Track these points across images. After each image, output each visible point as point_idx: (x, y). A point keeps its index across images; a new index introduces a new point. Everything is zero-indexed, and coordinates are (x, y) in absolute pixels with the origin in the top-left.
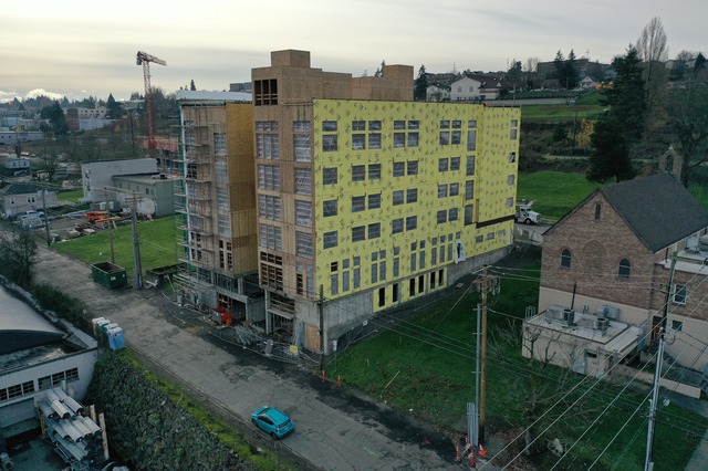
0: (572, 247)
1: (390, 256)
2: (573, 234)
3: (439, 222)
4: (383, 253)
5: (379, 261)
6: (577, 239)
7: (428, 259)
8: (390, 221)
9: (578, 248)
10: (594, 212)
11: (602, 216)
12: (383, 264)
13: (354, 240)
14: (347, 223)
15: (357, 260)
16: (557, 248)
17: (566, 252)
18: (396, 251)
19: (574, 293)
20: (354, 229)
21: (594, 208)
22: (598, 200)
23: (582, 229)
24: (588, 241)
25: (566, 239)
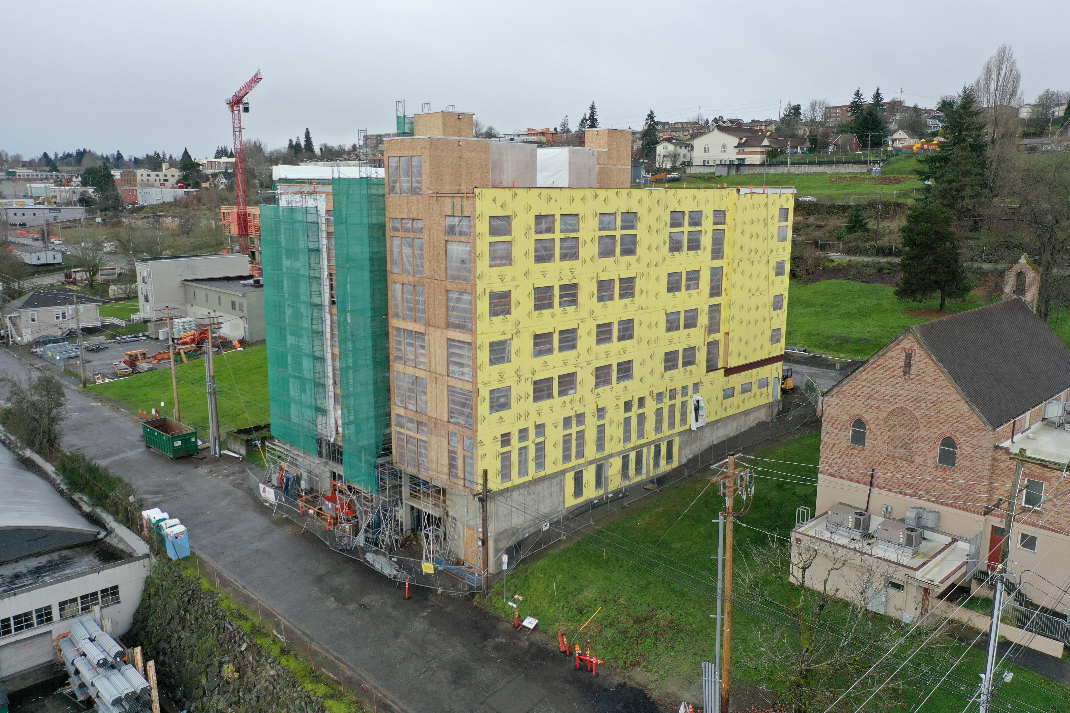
0: (868, 416)
1: (591, 423)
2: (869, 397)
3: (667, 369)
4: (580, 418)
5: (574, 430)
6: (875, 404)
7: (650, 424)
8: (592, 368)
9: (877, 418)
10: (901, 364)
11: (914, 370)
12: (581, 435)
13: (536, 399)
14: (526, 374)
15: (540, 428)
16: (846, 417)
17: (859, 423)
18: (601, 412)
19: (871, 485)
20: (535, 383)
21: (903, 358)
22: (907, 346)
23: (883, 389)
24: (892, 408)
25: (857, 403)
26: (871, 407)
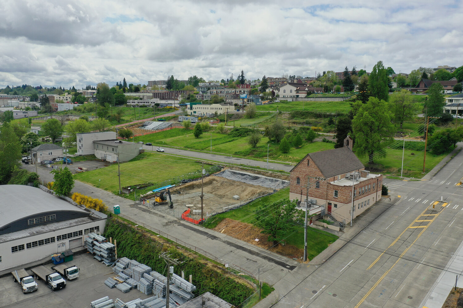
0: (300, 176)
2: (300, 172)
9: (302, 177)
10: (307, 163)
11: (310, 164)
16: (295, 177)
17: (298, 178)
19: (301, 194)
21: (307, 161)
22: (308, 158)
23: (303, 169)
24: (305, 174)
25: (298, 173)
26: (301, 174)
